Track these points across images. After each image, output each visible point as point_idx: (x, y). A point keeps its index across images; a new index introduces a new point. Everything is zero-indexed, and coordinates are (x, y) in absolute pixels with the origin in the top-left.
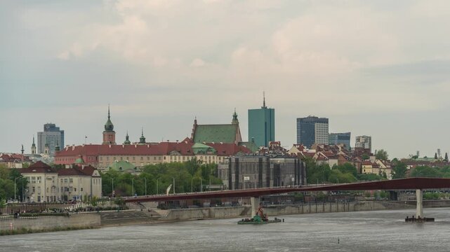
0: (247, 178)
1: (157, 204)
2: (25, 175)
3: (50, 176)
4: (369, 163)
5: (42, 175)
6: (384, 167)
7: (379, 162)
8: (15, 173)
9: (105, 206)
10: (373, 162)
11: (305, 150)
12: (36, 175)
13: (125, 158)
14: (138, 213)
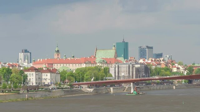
0: (123, 74)
1: (86, 86)
2: (26, 73)
3: (37, 73)
4: (175, 67)
5: (34, 73)
6: (182, 68)
7: (179, 66)
8: (22, 72)
9: (64, 87)
10: (177, 66)
11: (146, 61)
12: (31, 73)
13: (65, 65)
14: (79, 90)
